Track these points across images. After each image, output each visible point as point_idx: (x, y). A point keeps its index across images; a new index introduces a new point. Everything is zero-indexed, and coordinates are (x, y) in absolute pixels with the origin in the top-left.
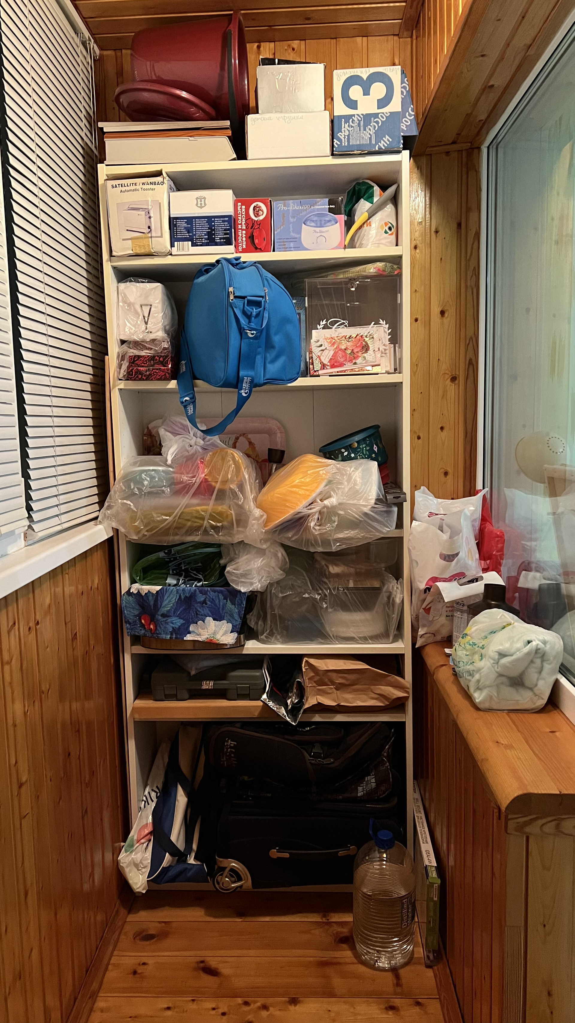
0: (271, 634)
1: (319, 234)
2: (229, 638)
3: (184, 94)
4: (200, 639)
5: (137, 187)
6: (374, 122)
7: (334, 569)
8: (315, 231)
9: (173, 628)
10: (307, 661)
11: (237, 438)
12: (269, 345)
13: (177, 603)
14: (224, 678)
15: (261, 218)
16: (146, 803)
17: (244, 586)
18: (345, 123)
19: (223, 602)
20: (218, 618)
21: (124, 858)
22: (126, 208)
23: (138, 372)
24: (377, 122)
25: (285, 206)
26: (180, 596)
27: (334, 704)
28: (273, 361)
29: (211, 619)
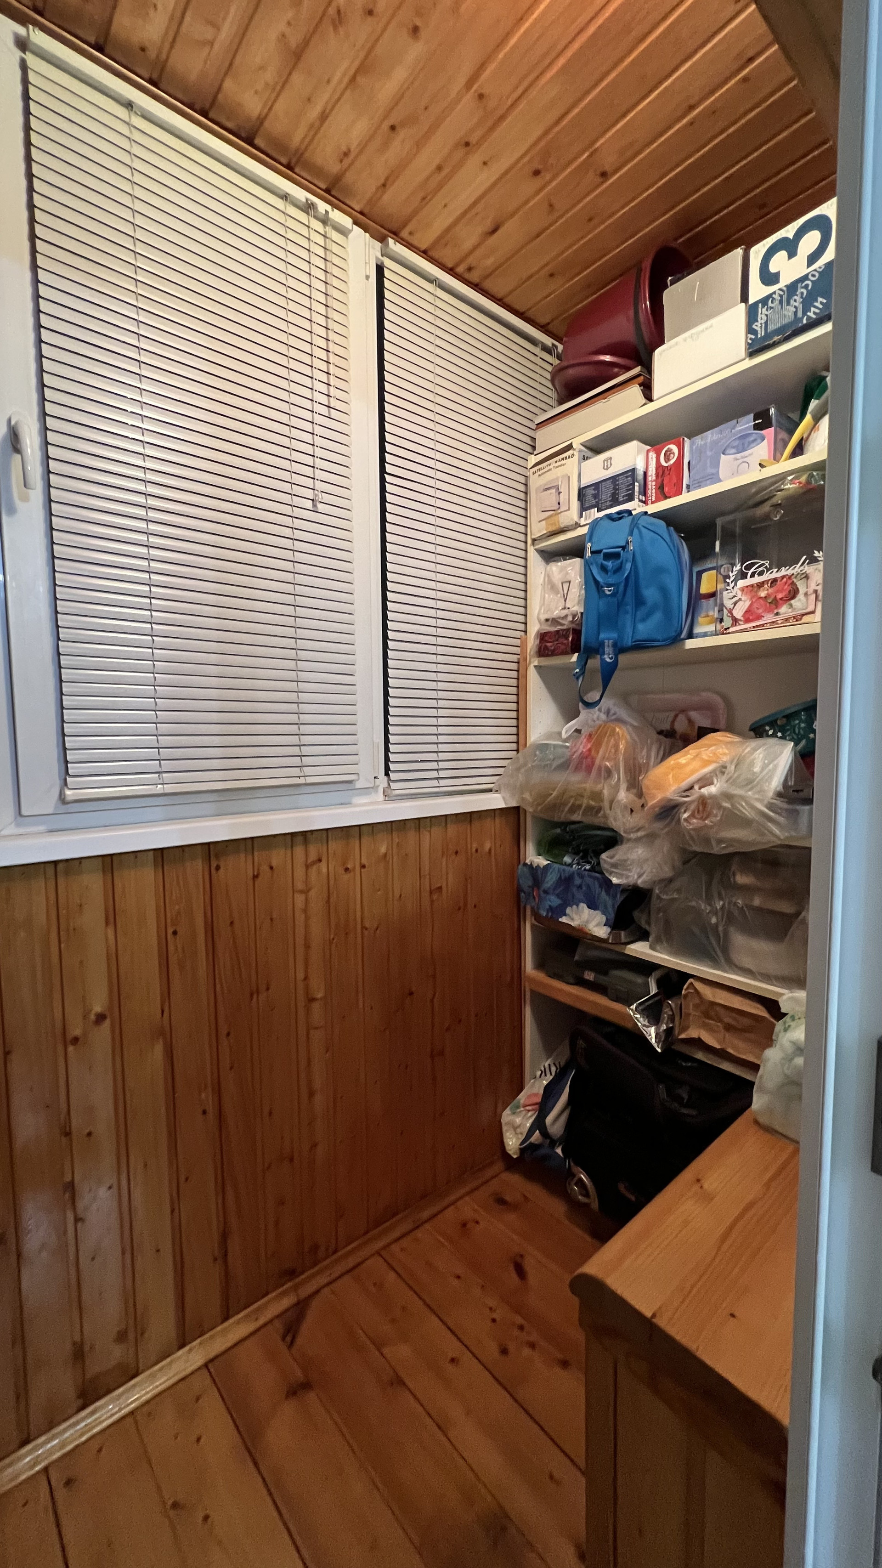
0: (658, 940)
1: (740, 461)
2: (602, 932)
3: (608, 358)
4: (572, 924)
5: (551, 467)
6: (802, 288)
7: (742, 879)
8: (737, 459)
9: (550, 906)
10: (691, 984)
11: (676, 716)
12: (640, 601)
13: (558, 881)
14: (606, 973)
15: (672, 462)
16: (543, 1074)
17: (618, 878)
18: (763, 307)
19: (598, 890)
20: (592, 906)
21: (507, 1116)
22: (542, 489)
23: (546, 648)
24: (806, 286)
25: (702, 440)
26: (561, 876)
27: (718, 1047)
28: (643, 620)
29: (585, 906)
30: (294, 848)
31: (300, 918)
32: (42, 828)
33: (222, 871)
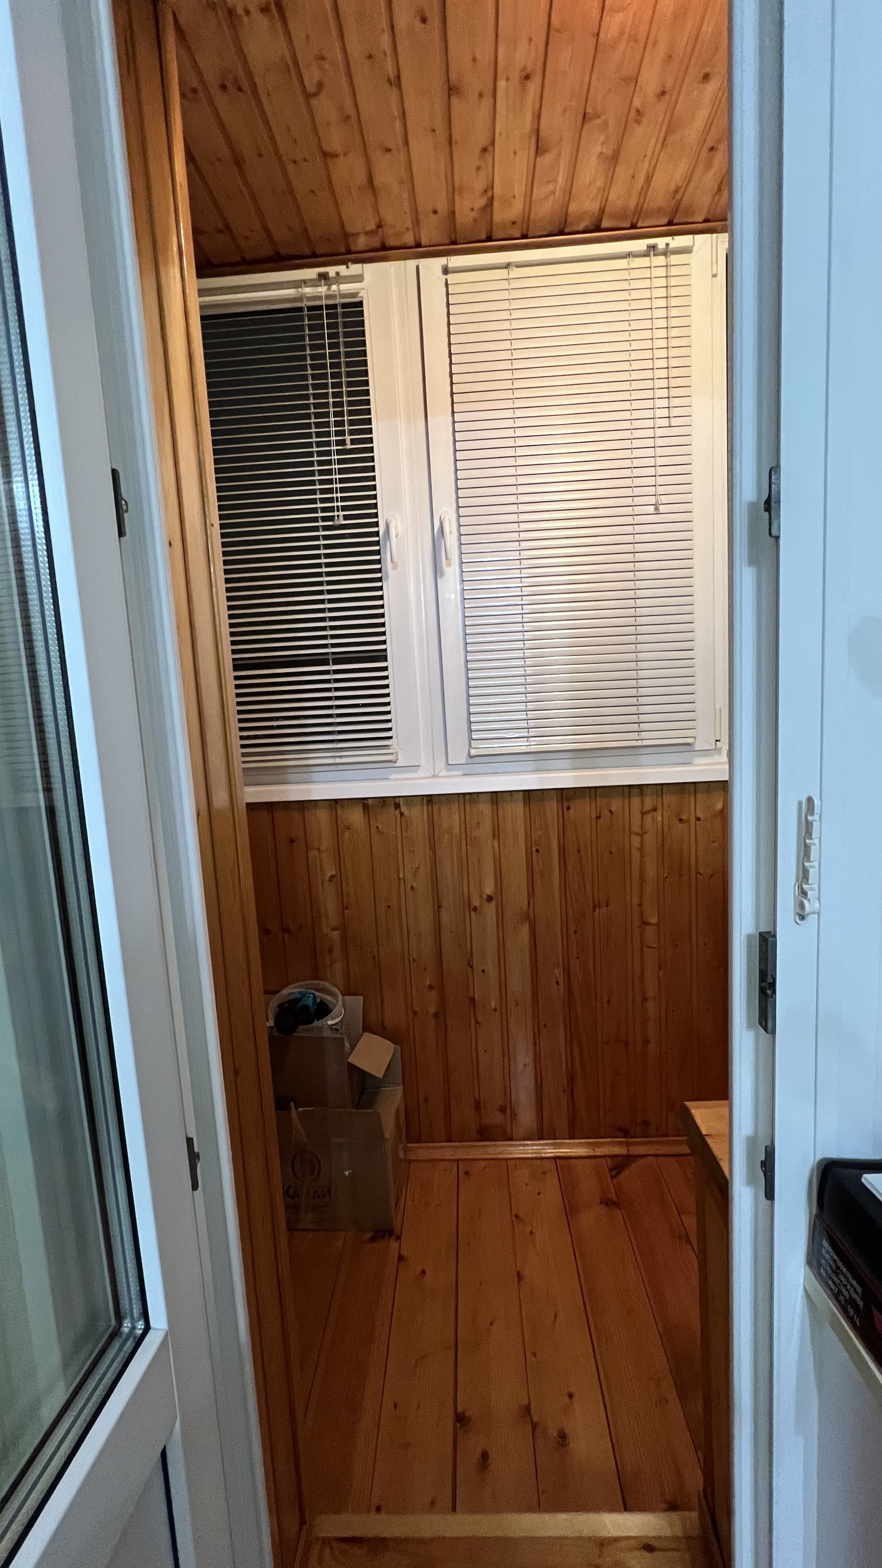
30: (631, 798)
31: (636, 855)
32: (460, 773)
33: (571, 810)
